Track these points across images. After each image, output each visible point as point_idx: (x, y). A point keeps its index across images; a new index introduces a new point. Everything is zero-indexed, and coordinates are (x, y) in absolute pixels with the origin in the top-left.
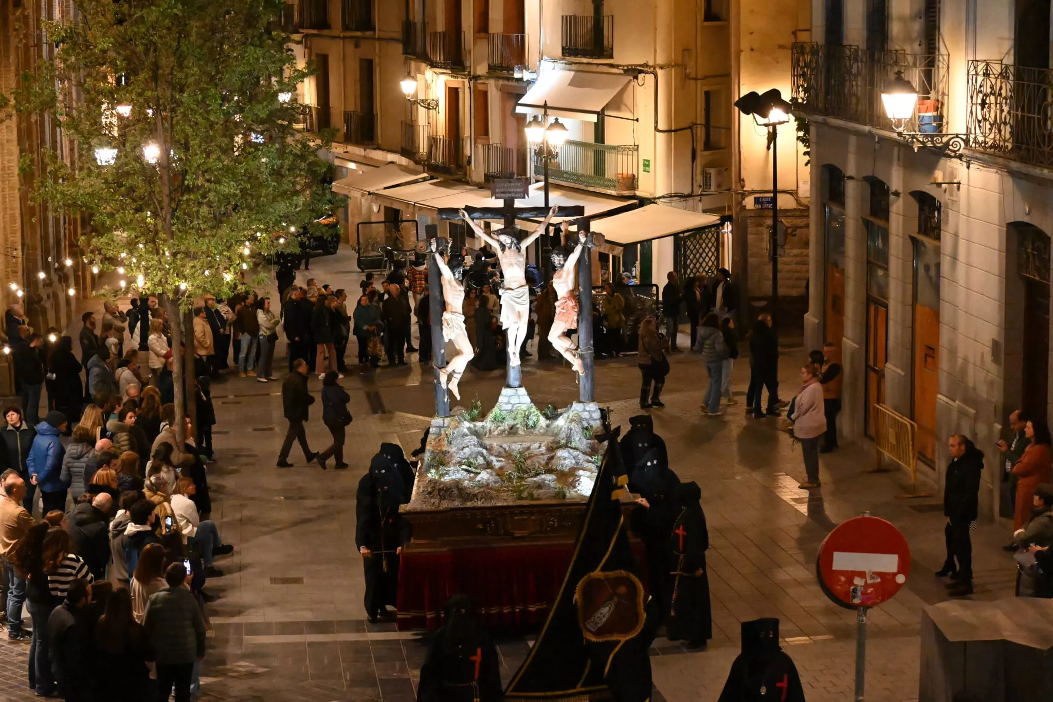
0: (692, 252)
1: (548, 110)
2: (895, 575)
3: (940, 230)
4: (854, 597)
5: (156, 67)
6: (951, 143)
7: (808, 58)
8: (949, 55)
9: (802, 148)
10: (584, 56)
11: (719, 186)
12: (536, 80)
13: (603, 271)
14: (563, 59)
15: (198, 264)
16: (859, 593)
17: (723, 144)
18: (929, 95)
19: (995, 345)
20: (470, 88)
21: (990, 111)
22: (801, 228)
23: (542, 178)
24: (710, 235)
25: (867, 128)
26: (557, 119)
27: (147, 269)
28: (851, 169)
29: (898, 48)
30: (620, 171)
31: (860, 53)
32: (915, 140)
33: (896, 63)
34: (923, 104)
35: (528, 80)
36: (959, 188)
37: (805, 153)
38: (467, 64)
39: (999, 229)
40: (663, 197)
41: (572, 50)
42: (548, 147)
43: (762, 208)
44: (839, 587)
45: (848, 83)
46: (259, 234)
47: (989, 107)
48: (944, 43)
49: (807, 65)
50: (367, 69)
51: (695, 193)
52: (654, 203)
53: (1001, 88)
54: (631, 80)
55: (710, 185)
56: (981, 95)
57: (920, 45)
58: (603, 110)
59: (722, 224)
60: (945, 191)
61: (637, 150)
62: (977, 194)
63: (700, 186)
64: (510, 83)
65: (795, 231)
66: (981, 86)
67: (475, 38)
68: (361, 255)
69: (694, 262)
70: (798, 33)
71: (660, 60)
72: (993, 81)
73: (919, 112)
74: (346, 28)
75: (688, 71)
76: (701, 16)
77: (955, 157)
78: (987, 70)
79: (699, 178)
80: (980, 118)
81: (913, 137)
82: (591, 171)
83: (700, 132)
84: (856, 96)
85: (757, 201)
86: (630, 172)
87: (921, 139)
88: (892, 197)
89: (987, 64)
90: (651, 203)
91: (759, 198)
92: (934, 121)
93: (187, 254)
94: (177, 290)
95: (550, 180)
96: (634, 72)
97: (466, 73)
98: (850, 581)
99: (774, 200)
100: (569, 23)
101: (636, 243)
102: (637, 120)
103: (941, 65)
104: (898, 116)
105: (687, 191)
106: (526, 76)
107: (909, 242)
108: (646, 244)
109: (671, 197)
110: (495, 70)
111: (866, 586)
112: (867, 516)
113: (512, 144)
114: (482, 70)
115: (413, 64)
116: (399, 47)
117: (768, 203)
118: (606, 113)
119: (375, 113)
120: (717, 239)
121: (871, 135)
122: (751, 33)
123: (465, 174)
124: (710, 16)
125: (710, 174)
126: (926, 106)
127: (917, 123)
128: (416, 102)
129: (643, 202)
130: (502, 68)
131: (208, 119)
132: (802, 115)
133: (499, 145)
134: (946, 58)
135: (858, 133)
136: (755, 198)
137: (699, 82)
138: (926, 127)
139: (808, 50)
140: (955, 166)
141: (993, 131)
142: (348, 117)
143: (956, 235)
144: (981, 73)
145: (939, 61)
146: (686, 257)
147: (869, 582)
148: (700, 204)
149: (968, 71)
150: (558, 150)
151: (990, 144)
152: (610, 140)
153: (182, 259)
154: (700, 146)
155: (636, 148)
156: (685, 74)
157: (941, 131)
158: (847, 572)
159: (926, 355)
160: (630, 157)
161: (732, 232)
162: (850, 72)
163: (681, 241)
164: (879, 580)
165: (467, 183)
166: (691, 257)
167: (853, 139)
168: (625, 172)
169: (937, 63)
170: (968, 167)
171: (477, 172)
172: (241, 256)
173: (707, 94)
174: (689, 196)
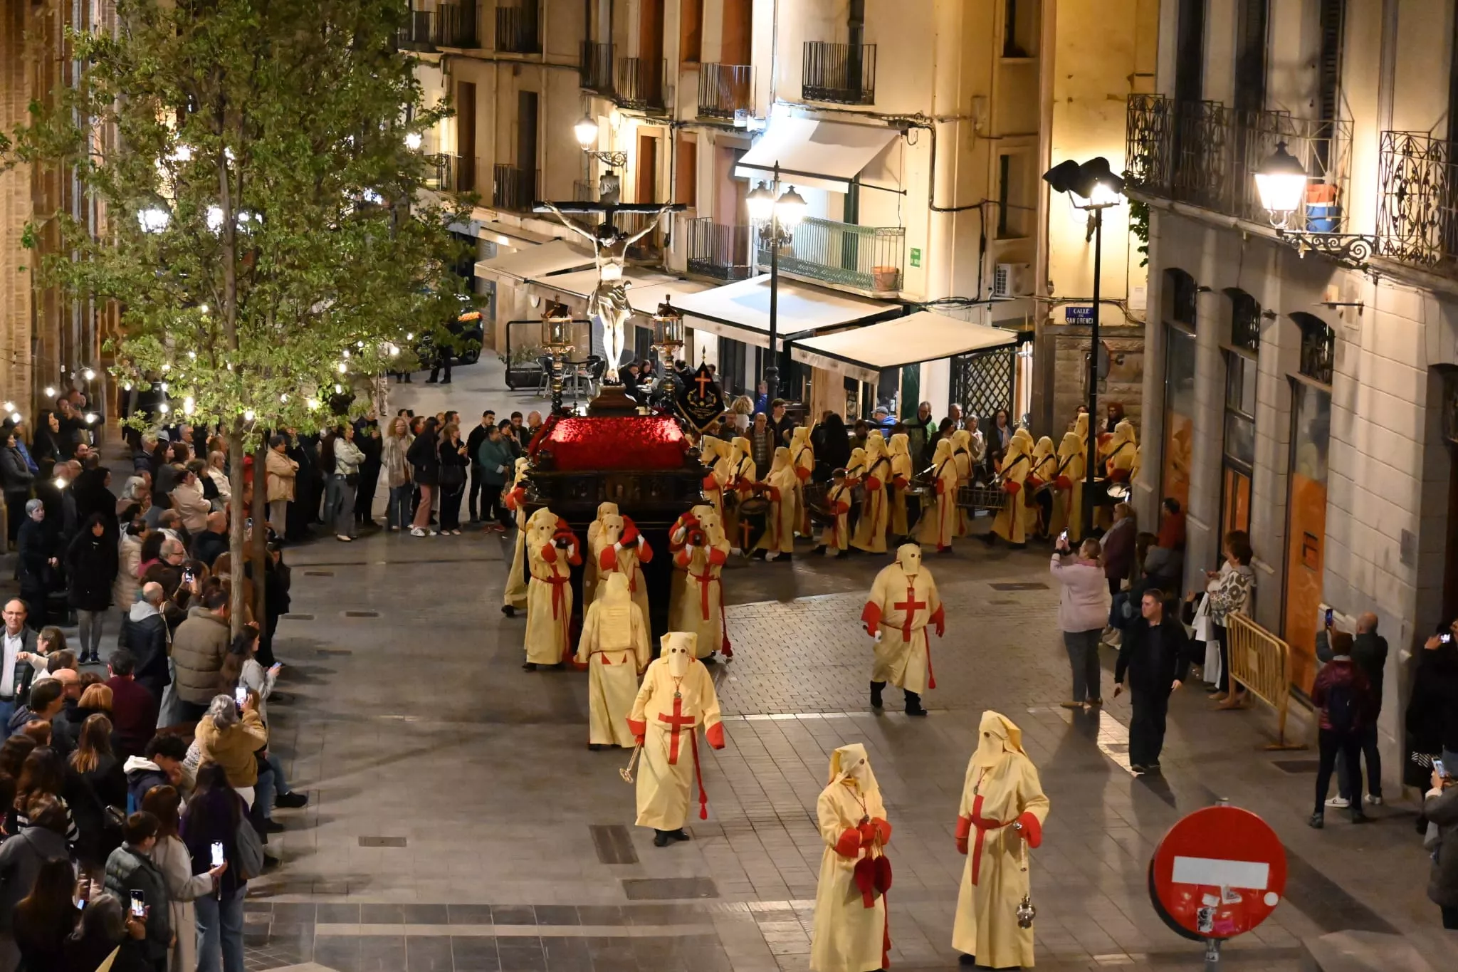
0: (975, 381)
1: (780, 174)
2: (1263, 893)
3: (1332, 370)
4: (1202, 923)
5: (222, 100)
6: (1352, 248)
7: (1150, 116)
8: (1353, 122)
9: (1137, 242)
10: (833, 99)
11: (1017, 289)
12: (765, 130)
13: (850, 403)
14: (804, 103)
15: (271, 385)
16: (1210, 919)
17: (1024, 230)
18: (1323, 178)
19: (1406, 537)
20: (672, 139)
21: (1411, 205)
22: (1130, 352)
23: (768, 268)
24: (1002, 358)
25: (1232, 220)
26: (792, 188)
27: (198, 388)
28: (1207, 275)
29: (1279, 108)
30: (878, 264)
31: (1225, 114)
32: (1300, 241)
33: (1277, 129)
34: (1313, 191)
35: (752, 131)
36: (1361, 312)
37: (1141, 249)
38: (669, 104)
39: (1418, 373)
40: (939, 302)
41: (816, 90)
42: (777, 227)
43: (1076, 324)
44: (1181, 909)
45: (1206, 155)
46: (360, 344)
47: (1410, 200)
48: (1347, 105)
49: (1149, 127)
50: (529, 105)
51: (982, 298)
52: (925, 310)
53: (1428, 174)
54: (897, 136)
55: (1004, 288)
56: (1398, 182)
57: (1311, 105)
58: (857, 177)
59: (1019, 344)
60: (1341, 315)
61: (904, 234)
62: (1388, 321)
63: (990, 289)
64: (728, 134)
65: (1122, 356)
66: (1399, 169)
67: (681, 69)
68: (512, 367)
69: (978, 394)
70: (1136, 78)
71: (940, 110)
72: (1417, 162)
73: (1308, 201)
74: (501, 47)
75: (978, 126)
76: (999, 49)
77: (1358, 267)
78: (1408, 145)
79: (989, 278)
80: (1396, 214)
81: (1299, 237)
82: (837, 262)
83: (993, 212)
84: (1217, 172)
85: (1070, 313)
86: (892, 265)
87: (1309, 240)
88: (1264, 320)
89: (1409, 138)
90: (920, 310)
91: (1072, 308)
92: (1329, 215)
93: (256, 369)
94: (240, 420)
95: (780, 273)
96: (903, 125)
97: (667, 117)
98: (1197, 900)
99: (1094, 313)
100: (814, 52)
101: (897, 367)
102: (905, 193)
103: (1341, 135)
104: (1277, 207)
105: (972, 295)
106: (751, 124)
107: (1286, 384)
108: (912, 369)
109: (949, 302)
110: (707, 114)
111: (1221, 908)
112: (1224, 805)
113: (728, 220)
114: (689, 113)
115: (593, 101)
116: (575, 77)
117: (1086, 316)
118: (861, 181)
119: (537, 168)
120: (1012, 364)
121: (1237, 230)
122: (1070, 77)
123: (661, 258)
124: (1012, 49)
125: (1005, 271)
126: (1317, 193)
127: (1305, 216)
128: (595, 155)
129: (908, 308)
130: (716, 112)
131: (293, 178)
132: (1140, 197)
133: (709, 221)
134: (1349, 125)
135: (1219, 227)
136: (1067, 308)
137: (994, 142)
138: (1317, 223)
139: (1151, 104)
140: (1357, 280)
141: (1415, 233)
142: (499, 172)
143: (1355, 379)
144: (1400, 150)
145: (1338, 128)
146: (966, 388)
147: (1226, 902)
148: (989, 314)
149: (1381, 146)
150: (791, 231)
151: (1409, 251)
152: (865, 219)
153: (249, 377)
154: (992, 232)
155: (902, 231)
156: (975, 130)
157: (1338, 230)
158: (1193, 886)
159: (1305, 546)
160: (893, 245)
161: (1033, 355)
162: (1210, 140)
163: (960, 365)
164: (1239, 900)
165: (663, 271)
166: (975, 387)
167: (1211, 235)
168: (885, 264)
169: (1335, 132)
170: (1376, 283)
171: (677, 257)
172: (333, 375)
173: (1005, 159)
174: (975, 301)
